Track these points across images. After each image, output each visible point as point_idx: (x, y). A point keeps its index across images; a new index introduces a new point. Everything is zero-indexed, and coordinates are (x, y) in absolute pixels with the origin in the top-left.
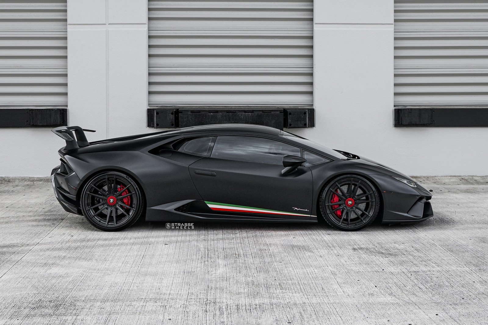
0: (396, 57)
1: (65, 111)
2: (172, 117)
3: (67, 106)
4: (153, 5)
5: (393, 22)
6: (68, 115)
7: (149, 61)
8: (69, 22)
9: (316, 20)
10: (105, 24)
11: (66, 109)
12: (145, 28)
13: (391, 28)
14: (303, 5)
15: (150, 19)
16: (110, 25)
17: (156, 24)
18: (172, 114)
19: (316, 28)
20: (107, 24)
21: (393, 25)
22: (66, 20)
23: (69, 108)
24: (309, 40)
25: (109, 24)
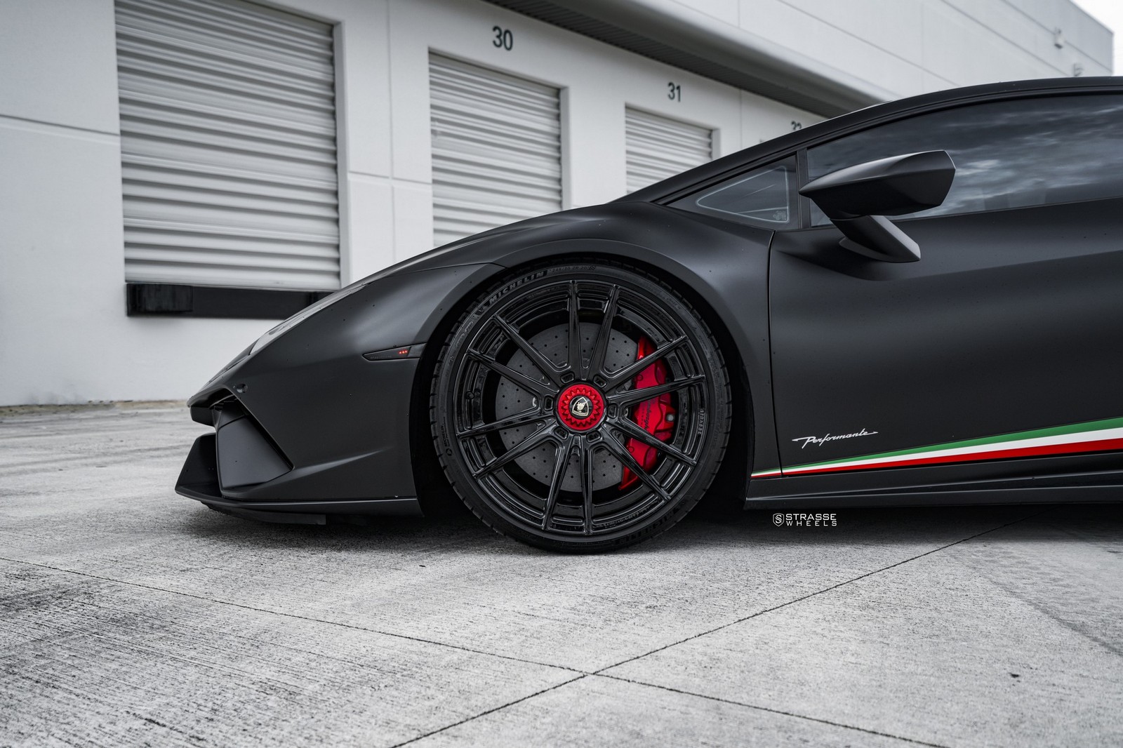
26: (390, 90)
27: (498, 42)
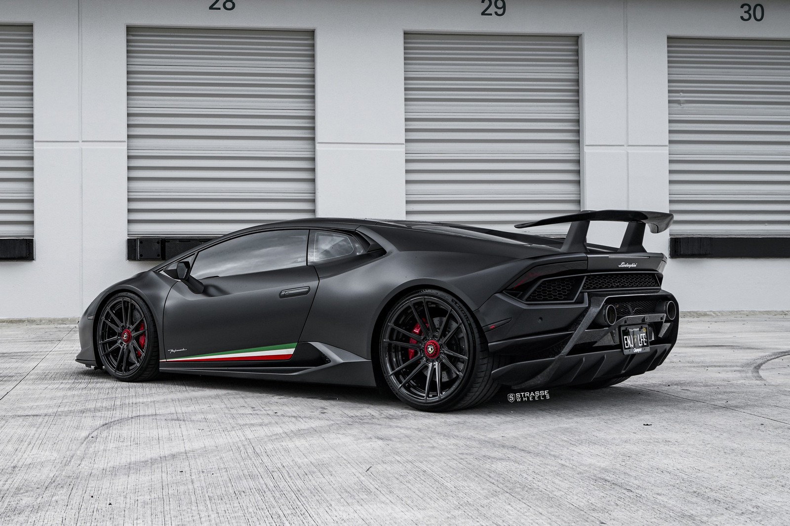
0: (407, 182)
1: (31, 242)
2: (158, 247)
3: (33, 236)
4: (133, 120)
5: (404, 142)
6: (34, 246)
7: (128, 185)
8: (35, 139)
9: (319, 138)
10: (78, 142)
11: (33, 239)
12: (124, 146)
13: (402, 149)
14: (303, 123)
15: (129, 137)
16: (83, 143)
17: (136, 142)
18: (158, 243)
19: (318, 147)
20: (80, 142)
21: (404, 146)
22: (32, 137)
23: (36, 239)
24: (311, 162)
25: (83, 141)
26: (627, 77)
27: (746, 16)
